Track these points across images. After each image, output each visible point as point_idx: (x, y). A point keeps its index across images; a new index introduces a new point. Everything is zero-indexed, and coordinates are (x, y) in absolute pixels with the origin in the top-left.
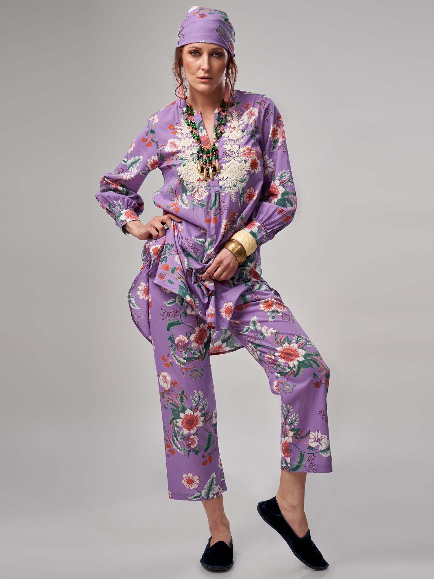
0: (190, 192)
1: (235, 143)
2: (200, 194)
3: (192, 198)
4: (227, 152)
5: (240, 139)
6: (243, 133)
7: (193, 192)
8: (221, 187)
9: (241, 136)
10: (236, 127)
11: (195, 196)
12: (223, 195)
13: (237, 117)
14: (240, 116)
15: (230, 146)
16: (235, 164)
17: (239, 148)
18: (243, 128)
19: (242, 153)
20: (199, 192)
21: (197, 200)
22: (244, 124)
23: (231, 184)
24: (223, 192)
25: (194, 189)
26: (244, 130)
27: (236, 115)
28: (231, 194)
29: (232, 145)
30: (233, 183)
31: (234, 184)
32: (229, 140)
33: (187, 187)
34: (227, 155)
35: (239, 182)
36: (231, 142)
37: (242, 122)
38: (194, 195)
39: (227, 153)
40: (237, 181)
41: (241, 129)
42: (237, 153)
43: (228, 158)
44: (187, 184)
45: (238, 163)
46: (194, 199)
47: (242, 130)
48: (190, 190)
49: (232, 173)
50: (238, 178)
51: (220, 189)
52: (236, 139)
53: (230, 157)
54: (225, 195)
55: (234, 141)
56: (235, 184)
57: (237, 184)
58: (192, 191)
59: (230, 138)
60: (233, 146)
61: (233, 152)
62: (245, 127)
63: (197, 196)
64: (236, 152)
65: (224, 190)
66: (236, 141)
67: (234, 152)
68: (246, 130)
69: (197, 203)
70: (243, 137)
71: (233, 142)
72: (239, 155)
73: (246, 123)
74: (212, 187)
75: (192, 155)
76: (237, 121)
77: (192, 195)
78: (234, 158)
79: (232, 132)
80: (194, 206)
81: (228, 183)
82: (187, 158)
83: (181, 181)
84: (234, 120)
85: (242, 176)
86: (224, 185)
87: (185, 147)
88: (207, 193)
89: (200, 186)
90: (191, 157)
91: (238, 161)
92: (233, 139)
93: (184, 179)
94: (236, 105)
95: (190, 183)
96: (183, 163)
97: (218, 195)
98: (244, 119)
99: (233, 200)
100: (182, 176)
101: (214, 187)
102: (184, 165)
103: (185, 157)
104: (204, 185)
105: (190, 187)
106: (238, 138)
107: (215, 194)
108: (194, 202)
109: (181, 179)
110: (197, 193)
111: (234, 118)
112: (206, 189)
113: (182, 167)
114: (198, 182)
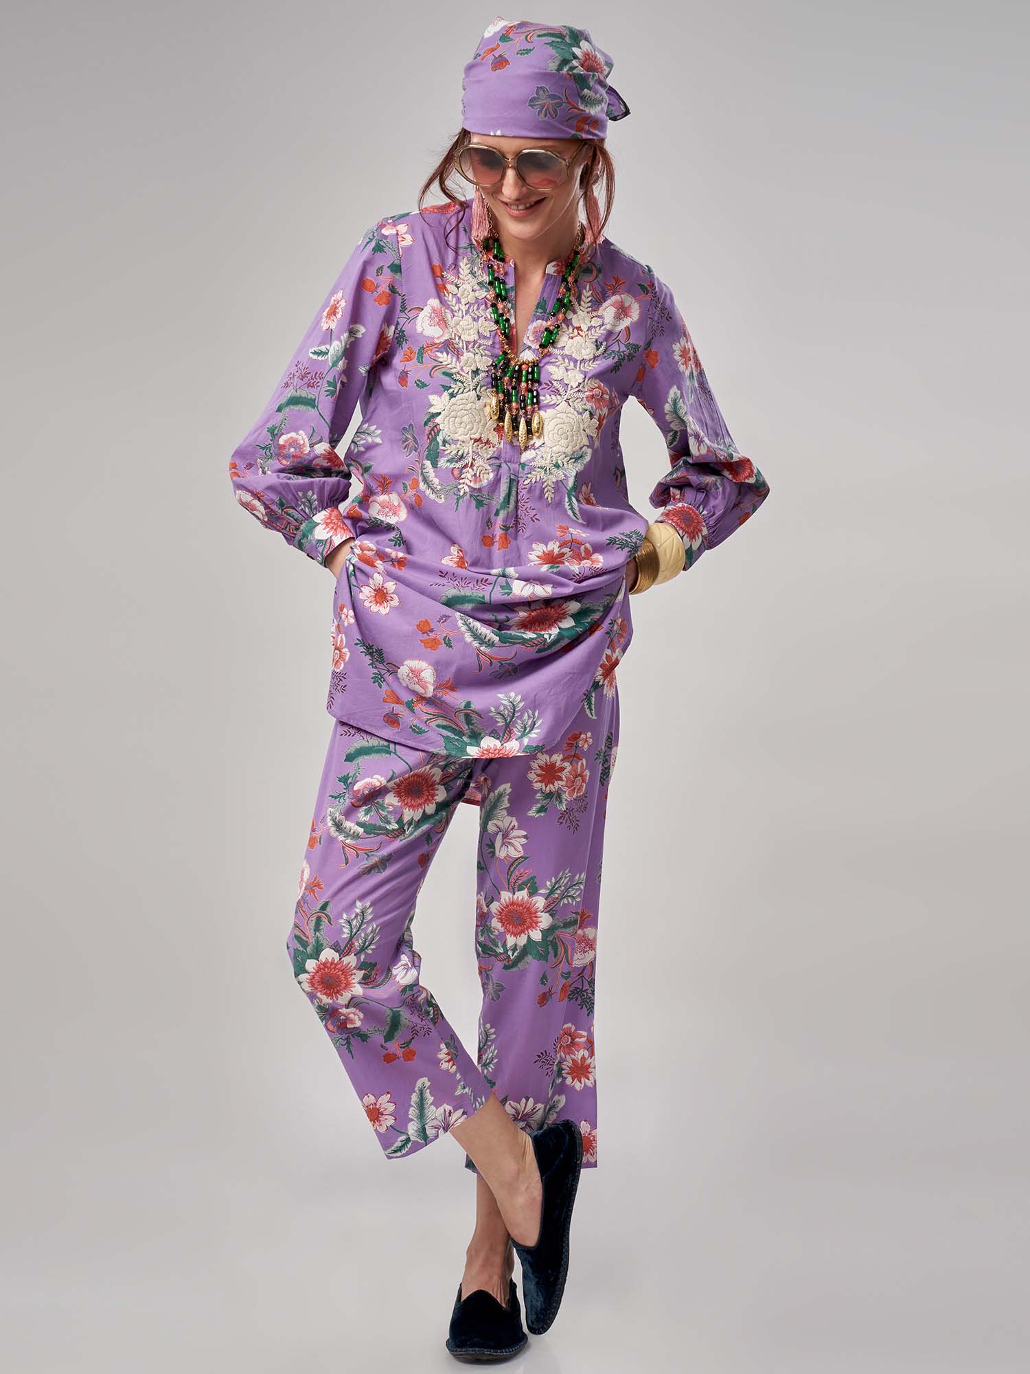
0: (448, 461)
1: (575, 366)
2: (475, 474)
3: (455, 478)
4: (553, 382)
5: (590, 360)
6: (598, 349)
7: (459, 465)
8: (523, 465)
9: (592, 356)
10: (584, 328)
11: (462, 476)
12: (525, 483)
13: (590, 304)
14: (597, 303)
15: (562, 368)
16: (569, 415)
17: (585, 379)
18: (599, 337)
19: (587, 393)
20: (475, 468)
21: (469, 486)
22: (602, 328)
23: (548, 461)
24: (527, 477)
25: (462, 457)
26: (601, 344)
27: (590, 299)
28: (545, 485)
29: (567, 370)
30: (554, 458)
31: (557, 462)
32: (564, 357)
33: (443, 448)
34: (554, 389)
35: (570, 459)
36: (567, 361)
37: (600, 321)
38: (461, 473)
39: (552, 384)
40: (566, 457)
41: (595, 337)
42: (577, 389)
43: (553, 397)
44: (445, 442)
45: (576, 414)
46: (460, 484)
47: (596, 341)
48: (450, 457)
49: (555, 435)
50: (569, 450)
51: (521, 469)
52: (579, 358)
53: (559, 397)
54: (531, 486)
55: (575, 361)
56: (559, 462)
57: (565, 463)
58: (457, 462)
59: (566, 352)
60: (569, 373)
61: (567, 385)
62: (604, 337)
63: (469, 476)
64: (574, 387)
65: (530, 473)
66: (579, 362)
67: (569, 386)
68: (604, 344)
69: (467, 495)
70: (595, 358)
71: (572, 364)
72: (581, 395)
73: (608, 327)
74: (505, 462)
75: (476, 372)
76: (588, 313)
77: (456, 473)
78: (567, 401)
79: (572, 338)
80: (458, 500)
81: (542, 457)
82: (461, 379)
83: (433, 429)
84: (582, 308)
85: (578, 447)
86: (533, 460)
87: (462, 341)
88: (491, 476)
89: (477, 453)
90: (473, 379)
91: (575, 409)
92: (573, 355)
93: (441, 427)
94: (595, 272)
95: (455, 442)
96: (450, 387)
97: (514, 482)
98: (605, 314)
99: (549, 499)
100: (438, 420)
101: (509, 464)
102: (452, 395)
103: (458, 373)
104: (488, 454)
105: (451, 450)
106: (585, 357)
107: (508, 481)
108: (459, 490)
109: (436, 426)
110: (470, 470)
111: (582, 303)
112: (490, 465)
113: (448, 397)
114: (475, 444)
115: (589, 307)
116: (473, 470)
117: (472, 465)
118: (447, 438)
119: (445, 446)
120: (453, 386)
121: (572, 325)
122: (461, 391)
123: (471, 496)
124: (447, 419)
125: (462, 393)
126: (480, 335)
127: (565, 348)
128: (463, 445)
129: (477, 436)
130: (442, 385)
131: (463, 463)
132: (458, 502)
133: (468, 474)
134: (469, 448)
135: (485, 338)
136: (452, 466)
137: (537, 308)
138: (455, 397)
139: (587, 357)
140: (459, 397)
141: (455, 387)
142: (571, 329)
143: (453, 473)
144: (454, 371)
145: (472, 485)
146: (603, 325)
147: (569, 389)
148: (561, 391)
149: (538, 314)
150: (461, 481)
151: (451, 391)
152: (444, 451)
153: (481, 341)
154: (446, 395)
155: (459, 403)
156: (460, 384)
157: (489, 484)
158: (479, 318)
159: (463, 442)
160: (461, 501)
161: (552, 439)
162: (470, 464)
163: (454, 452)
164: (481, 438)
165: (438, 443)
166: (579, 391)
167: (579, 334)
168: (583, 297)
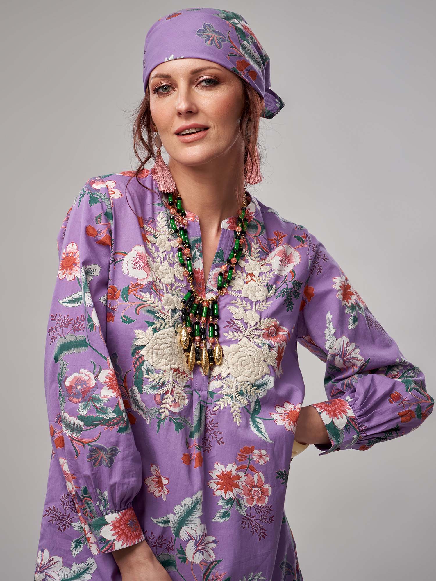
0: (151, 388)
1: (252, 307)
2: (175, 399)
3: (158, 404)
4: (235, 321)
5: (263, 301)
6: (269, 291)
7: (161, 391)
8: (211, 393)
9: (264, 297)
10: (256, 274)
11: (163, 402)
12: (214, 410)
13: (259, 254)
14: (265, 253)
15: (241, 310)
16: (250, 349)
17: (260, 318)
18: (269, 281)
19: (264, 331)
20: (174, 394)
21: (169, 411)
22: (271, 274)
23: (234, 389)
24: (216, 405)
25: (163, 385)
26: (272, 287)
27: (258, 250)
28: (232, 410)
29: (245, 310)
30: (239, 387)
31: (241, 390)
32: (242, 298)
33: (146, 376)
34: (235, 327)
35: (253, 387)
36: (244, 302)
37: (269, 268)
38: (163, 399)
39: (234, 322)
40: (249, 385)
41: (266, 281)
42: (255, 327)
43: (236, 334)
44: (148, 371)
45: (256, 347)
46: (161, 408)
47: (267, 284)
48: (153, 384)
49: (239, 367)
50: (252, 379)
51: (209, 397)
52: (254, 300)
53: (240, 334)
54: (220, 412)
55: (251, 303)
56: (244, 390)
57: (248, 391)
58: (159, 389)
59: (243, 294)
60: (248, 312)
61: (247, 323)
62: (273, 281)
63: (169, 401)
64: (253, 325)
65: (219, 400)
66: (254, 303)
67: (248, 325)
68: (274, 286)
69: (168, 418)
70: (267, 299)
71: (249, 305)
72: (258, 332)
73: (276, 272)
74: (195, 390)
75: (174, 311)
76: (258, 261)
77: (158, 398)
78: (248, 336)
79: (247, 283)
80: (159, 422)
81: (228, 386)
82: (163, 316)
83: (138, 360)
84: (252, 258)
85: (260, 376)
86: (221, 388)
87: (162, 283)
88: (187, 402)
89: (176, 382)
90: (172, 317)
91: (255, 343)
92: (249, 298)
93: (145, 357)
94: (260, 229)
95: (158, 371)
96: (154, 323)
97: (203, 408)
98: (272, 262)
99: (238, 423)
100: (143, 352)
101: (199, 392)
102: (155, 330)
103: (160, 311)
104: (183, 383)
105: (154, 378)
106: (259, 299)
107: (199, 406)
108: (160, 414)
109: (141, 357)
110: (171, 396)
111: (252, 254)
112: (186, 393)
113: (152, 332)
114: (175, 373)
115: (259, 257)
116: (173, 396)
117: (172, 392)
118: (151, 368)
119: (148, 375)
120: (156, 322)
121: (245, 272)
122: (162, 327)
123: (171, 419)
124: (151, 351)
125: (164, 328)
126: (177, 280)
127: (242, 292)
128: (165, 373)
129: (176, 366)
130: (146, 322)
131: (164, 389)
132: (159, 425)
133: (169, 399)
134: (170, 377)
135: (180, 281)
136: (155, 392)
137: (216, 257)
138: (158, 332)
139: (261, 299)
140: (161, 332)
141: (158, 324)
142: (245, 275)
143: (155, 399)
144: (156, 309)
145: (172, 409)
146: (271, 271)
147: (249, 327)
148: (242, 328)
149: (217, 262)
150: (163, 406)
151: (154, 326)
152: (148, 378)
153: (178, 284)
154: (150, 330)
155: (161, 337)
156: (161, 321)
157: (185, 409)
158: (174, 264)
159: (165, 371)
160: (162, 424)
161: (236, 370)
162: (170, 390)
163: (157, 380)
164: (179, 368)
165: (143, 372)
166: (257, 329)
167: (252, 279)
168: (253, 249)
